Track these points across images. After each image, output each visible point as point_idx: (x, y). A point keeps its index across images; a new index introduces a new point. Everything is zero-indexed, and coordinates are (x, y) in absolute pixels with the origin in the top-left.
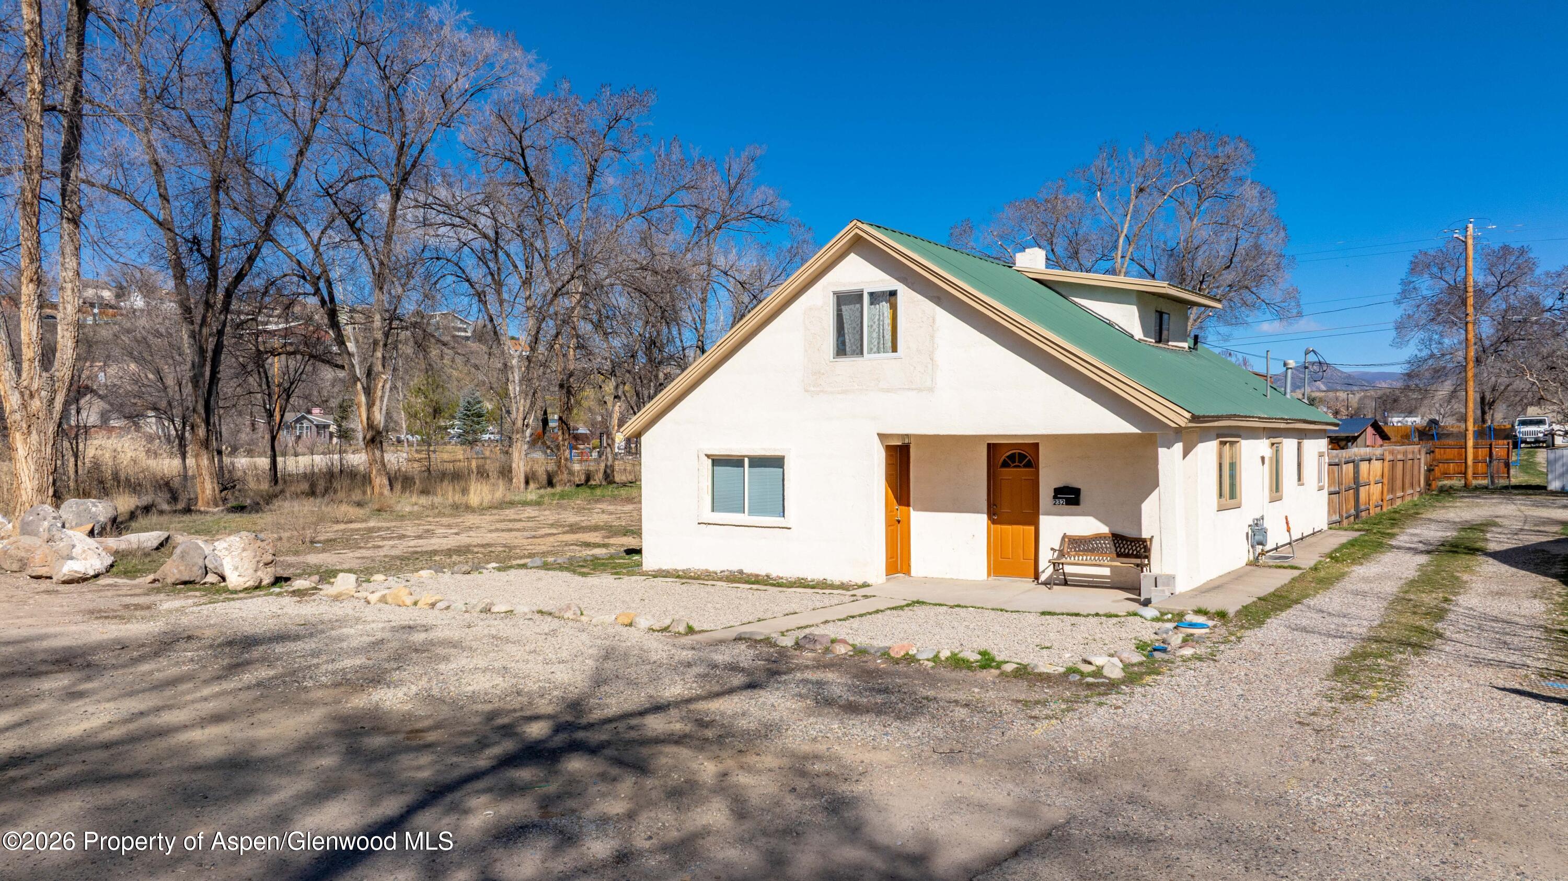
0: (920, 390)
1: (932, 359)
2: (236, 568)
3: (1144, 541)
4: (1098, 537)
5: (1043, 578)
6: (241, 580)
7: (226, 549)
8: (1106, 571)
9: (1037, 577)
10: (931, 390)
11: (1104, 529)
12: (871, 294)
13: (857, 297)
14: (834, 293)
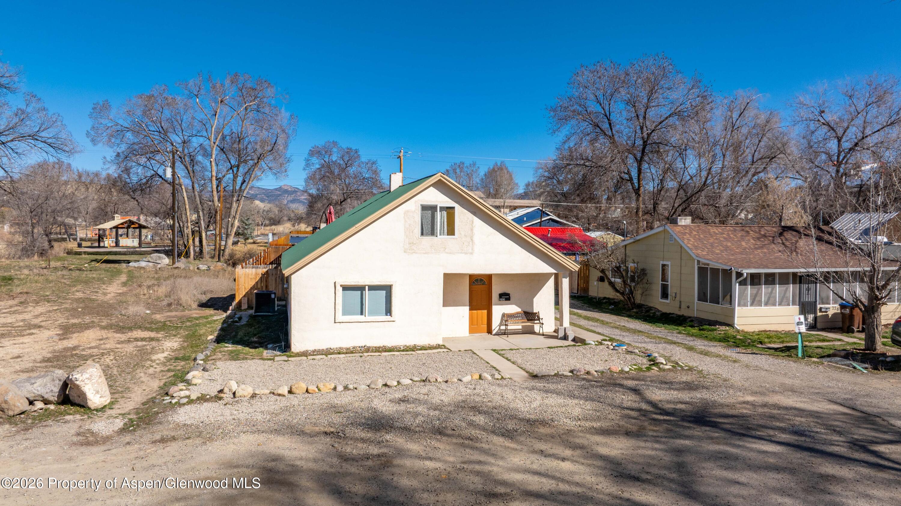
0: (466, 253)
1: (472, 240)
2: (97, 392)
3: (536, 313)
4: (518, 313)
5: (494, 332)
6: (103, 400)
7: (88, 379)
8: (520, 327)
9: (489, 331)
10: (472, 253)
11: (519, 310)
12: (441, 208)
13: (433, 208)
14: (421, 205)
